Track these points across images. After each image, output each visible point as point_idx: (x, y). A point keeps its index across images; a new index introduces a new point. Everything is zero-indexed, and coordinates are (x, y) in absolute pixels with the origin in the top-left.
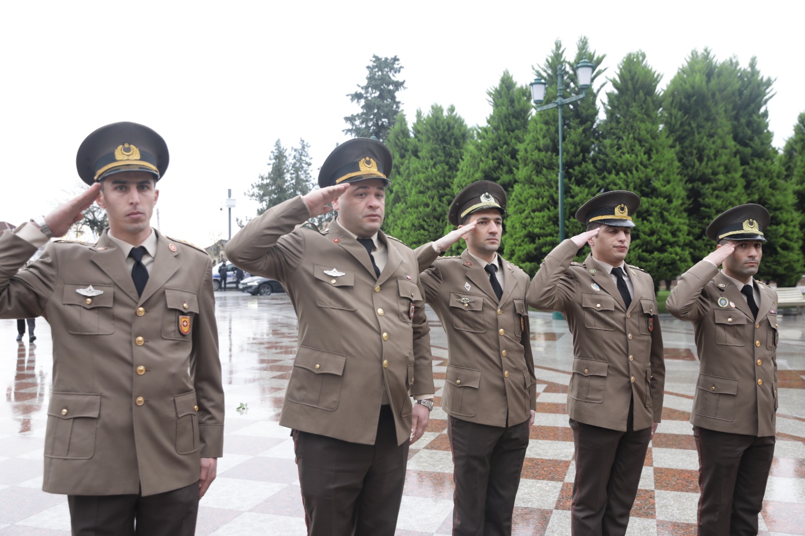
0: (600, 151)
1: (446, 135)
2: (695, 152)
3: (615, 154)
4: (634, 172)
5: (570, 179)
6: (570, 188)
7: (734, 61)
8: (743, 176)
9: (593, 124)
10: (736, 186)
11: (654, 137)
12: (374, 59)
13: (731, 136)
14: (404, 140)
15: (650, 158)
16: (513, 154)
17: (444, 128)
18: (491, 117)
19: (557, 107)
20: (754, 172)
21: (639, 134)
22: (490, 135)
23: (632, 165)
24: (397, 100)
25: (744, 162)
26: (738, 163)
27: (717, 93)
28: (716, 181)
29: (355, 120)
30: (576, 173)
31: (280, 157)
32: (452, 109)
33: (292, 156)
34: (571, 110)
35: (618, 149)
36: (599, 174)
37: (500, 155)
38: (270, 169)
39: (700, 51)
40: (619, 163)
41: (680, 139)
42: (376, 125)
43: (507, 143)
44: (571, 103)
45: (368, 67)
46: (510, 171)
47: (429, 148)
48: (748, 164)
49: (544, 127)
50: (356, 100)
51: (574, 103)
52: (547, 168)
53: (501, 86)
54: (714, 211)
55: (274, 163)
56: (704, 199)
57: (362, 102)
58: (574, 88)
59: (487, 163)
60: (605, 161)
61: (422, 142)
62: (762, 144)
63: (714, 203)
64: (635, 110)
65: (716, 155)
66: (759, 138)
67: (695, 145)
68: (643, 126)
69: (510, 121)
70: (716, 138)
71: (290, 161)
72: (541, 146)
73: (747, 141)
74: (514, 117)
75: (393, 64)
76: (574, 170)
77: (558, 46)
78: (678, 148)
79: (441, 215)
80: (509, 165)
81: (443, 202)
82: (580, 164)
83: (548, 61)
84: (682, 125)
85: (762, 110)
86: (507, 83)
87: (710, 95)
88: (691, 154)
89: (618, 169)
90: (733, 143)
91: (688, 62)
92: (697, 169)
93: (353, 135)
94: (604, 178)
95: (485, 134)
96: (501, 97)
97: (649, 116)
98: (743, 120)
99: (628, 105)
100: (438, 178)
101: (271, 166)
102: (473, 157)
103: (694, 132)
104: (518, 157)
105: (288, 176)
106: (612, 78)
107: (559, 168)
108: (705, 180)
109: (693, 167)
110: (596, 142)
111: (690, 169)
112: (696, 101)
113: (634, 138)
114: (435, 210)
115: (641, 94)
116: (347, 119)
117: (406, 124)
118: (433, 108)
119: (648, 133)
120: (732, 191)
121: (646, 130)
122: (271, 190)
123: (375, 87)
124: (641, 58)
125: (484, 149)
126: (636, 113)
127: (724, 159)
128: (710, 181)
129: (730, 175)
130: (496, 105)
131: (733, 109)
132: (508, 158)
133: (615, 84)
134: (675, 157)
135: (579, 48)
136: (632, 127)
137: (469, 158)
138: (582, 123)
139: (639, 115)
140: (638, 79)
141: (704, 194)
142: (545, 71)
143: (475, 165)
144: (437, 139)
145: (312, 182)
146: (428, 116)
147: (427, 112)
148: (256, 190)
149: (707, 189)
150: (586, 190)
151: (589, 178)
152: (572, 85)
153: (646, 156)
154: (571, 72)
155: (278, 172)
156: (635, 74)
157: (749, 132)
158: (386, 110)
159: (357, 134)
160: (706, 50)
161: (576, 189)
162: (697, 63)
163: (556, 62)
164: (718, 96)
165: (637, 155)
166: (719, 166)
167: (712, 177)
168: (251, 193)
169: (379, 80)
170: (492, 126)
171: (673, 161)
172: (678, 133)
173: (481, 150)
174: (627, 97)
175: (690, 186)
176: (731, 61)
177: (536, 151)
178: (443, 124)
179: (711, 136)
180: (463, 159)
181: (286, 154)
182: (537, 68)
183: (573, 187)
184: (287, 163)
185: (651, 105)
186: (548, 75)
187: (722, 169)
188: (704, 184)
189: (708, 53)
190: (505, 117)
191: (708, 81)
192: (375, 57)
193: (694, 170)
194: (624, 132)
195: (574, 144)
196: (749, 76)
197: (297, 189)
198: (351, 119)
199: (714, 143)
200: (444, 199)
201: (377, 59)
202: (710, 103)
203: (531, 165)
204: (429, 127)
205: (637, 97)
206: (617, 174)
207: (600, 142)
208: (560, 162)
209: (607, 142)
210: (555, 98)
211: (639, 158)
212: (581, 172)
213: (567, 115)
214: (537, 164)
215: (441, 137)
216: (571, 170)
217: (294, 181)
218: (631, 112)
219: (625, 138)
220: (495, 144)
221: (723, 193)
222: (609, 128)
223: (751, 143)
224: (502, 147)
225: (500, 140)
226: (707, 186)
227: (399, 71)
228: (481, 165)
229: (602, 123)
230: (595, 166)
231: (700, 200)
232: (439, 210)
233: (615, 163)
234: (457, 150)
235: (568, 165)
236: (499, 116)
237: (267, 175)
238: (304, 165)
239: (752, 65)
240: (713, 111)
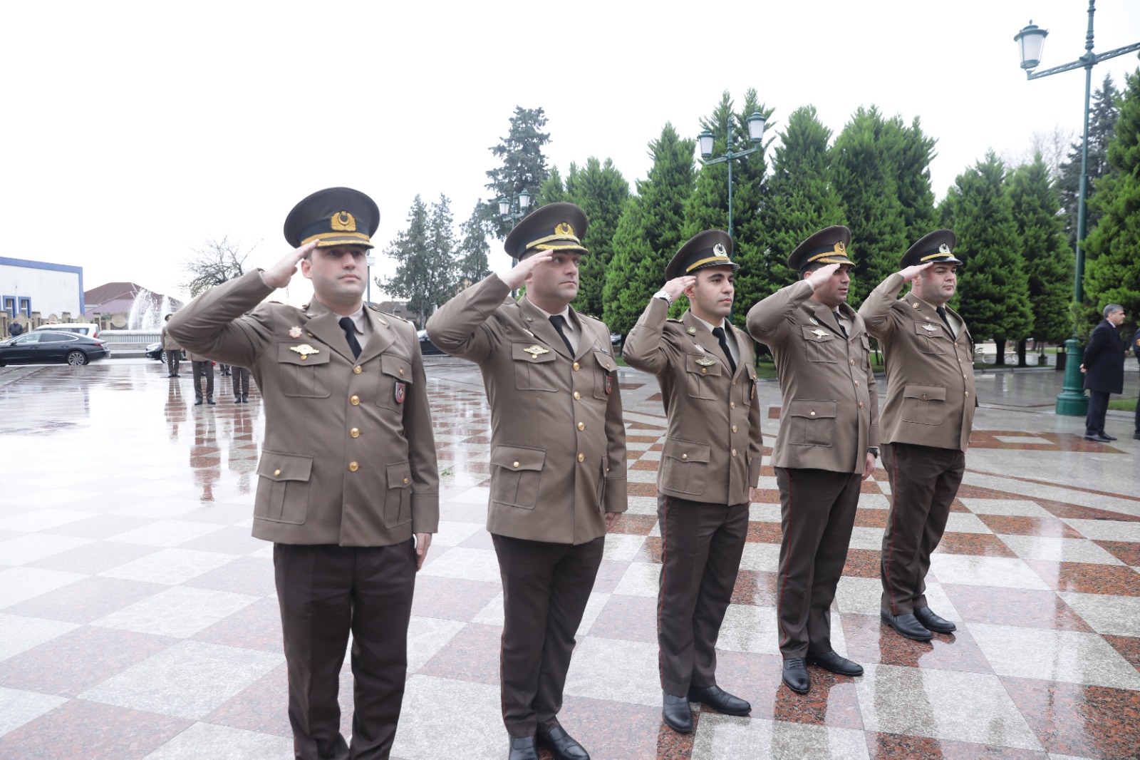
0: (768, 207)
1: (603, 189)
2: (862, 211)
3: (784, 211)
4: (805, 230)
7: (898, 120)
8: (907, 237)
9: (761, 180)
10: (901, 247)
11: (824, 194)
12: (517, 111)
13: (897, 195)
14: (557, 195)
15: (820, 216)
16: (677, 210)
17: (601, 182)
18: (653, 171)
19: (726, 162)
20: (917, 233)
21: (809, 191)
22: (652, 190)
23: (803, 223)
24: (542, 154)
25: (908, 223)
26: (903, 223)
27: (885, 151)
28: (883, 241)
29: (498, 175)
30: (745, 230)
31: (419, 213)
32: (609, 163)
33: (432, 213)
34: (739, 165)
35: (788, 206)
36: (769, 232)
37: (662, 210)
38: (409, 225)
39: (867, 109)
40: (788, 220)
41: (847, 198)
42: (520, 180)
43: (669, 198)
44: (739, 158)
45: (511, 119)
46: (674, 227)
47: (585, 203)
48: (911, 224)
49: (713, 182)
50: (499, 154)
51: (741, 158)
52: (715, 225)
53: (663, 139)
54: (880, 272)
55: (413, 220)
56: (870, 259)
57: (505, 155)
58: (741, 143)
59: (648, 219)
60: (774, 219)
61: (577, 196)
62: (925, 205)
63: (880, 264)
64: (805, 165)
65: (882, 215)
66: (922, 198)
67: (862, 204)
68: (813, 183)
69: (672, 175)
70: (883, 196)
71: (430, 217)
72: (709, 202)
73: (911, 202)
74: (676, 171)
75: (538, 116)
76: (743, 227)
77: (726, 98)
78: (846, 206)
79: (598, 273)
80: (671, 221)
81: (600, 260)
82: (748, 221)
83: (716, 113)
84: (850, 183)
85: (924, 171)
86: (669, 136)
87: (878, 152)
88: (858, 213)
89: (788, 226)
90: (899, 203)
91: (855, 120)
92: (864, 229)
93: (496, 190)
94: (773, 236)
95: (645, 188)
96: (663, 150)
97: (819, 173)
98: (907, 180)
99: (798, 161)
100: (595, 234)
101: (411, 222)
102: (634, 213)
103: (861, 191)
104: (684, 213)
105: (428, 233)
106: (780, 132)
107: (728, 225)
108: (872, 240)
109: (860, 227)
110: (765, 199)
111: (857, 228)
112: (864, 159)
113: (804, 195)
114: (592, 267)
115: (812, 149)
116: (490, 173)
117: (559, 178)
118: (589, 160)
119: (818, 190)
120: (897, 252)
121: (816, 187)
122: (411, 248)
123: (519, 140)
124: (811, 113)
125: (645, 205)
126: (807, 169)
127: (891, 218)
128: (876, 242)
129: (895, 236)
130: (658, 159)
131: (898, 169)
132: (671, 214)
133: (784, 140)
134: (844, 216)
135: (747, 101)
136: (802, 184)
137: (629, 213)
138: (751, 178)
139: (810, 172)
140: (809, 135)
141: (871, 254)
142: (713, 124)
143: (636, 220)
144: (593, 194)
145: (454, 239)
146: (583, 169)
147: (582, 165)
148: (395, 248)
149: (874, 249)
150: (756, 248)
151: (758, 236)
152: (740, 139)
153: (816, 214)
154: (739, 125)
155: (418, 228)
156: (806, 129)
157: (913, 192)
158: (531, 164)
159: (500, 190)
160: (873, 107)
161: (744, 246)
162: (865, 120)
163: (724, 115)
164: (885, 154)
165: (807, 213)
166: (885, 226)
167: (879, 237)
168: (390, 251)
169: (523, 132)
170: (654, 181)
171: (842, 219)
172: (846, 191)
173: (643, 205)
174: (797, 153)
175: (857, 245)
176: (896, 119)
177: (704, 207)
178: (600, 178)
179: (878, 195)
180: (622, 216)
181: (426, 210)
182: (704, 121)
183: (742, 244)
184: (427, 219)
185: (821, 161)
186: (716, 127)
187: (888, 229)
188: (870, 243)
189: (875, 111)
190: (668, 171)
191: (876, 139)
192: (518, 108)
193: (861, 230)
194: (793, 189)
195: (743, 199)
196: (913, 136)
197: (437, 247)
198: (493, 174)
199: (880, 202)
200: (602, 256)
201: (521, 110)
202: (877, 161)
203: (697, 221)
204: (585, 181)
205: (807, 153)
206: (787, 232)
207: (769, 198)
208: (730, 218)
209: (776, 198)
210: (724, 151)
211: (809, 216)
212: (750, 230)
213: (736, 169)
214: (704, 220)
215: (597, 191)
216: (739, 227)
217: (434, 238)
218: (801, 168)
219: (795, 195)
220: (657, 200)
221: (890, 254)
222: (778, 184)
223: (915, 204)
224: (664, 203)
225: (662, 195)
226: (873, 246)
227: (544, 124)
228: (643, 221)
229: (770, 179)
230: (764, 223)
231: (867, 260)
232: (597, 267)
233: (784, 220)
234: (615, 206)
235: (736, 222)
236: (662, 170)
237: (406, 232)
238: (444, 221)
239: (916, 125)
240: (881, 170)
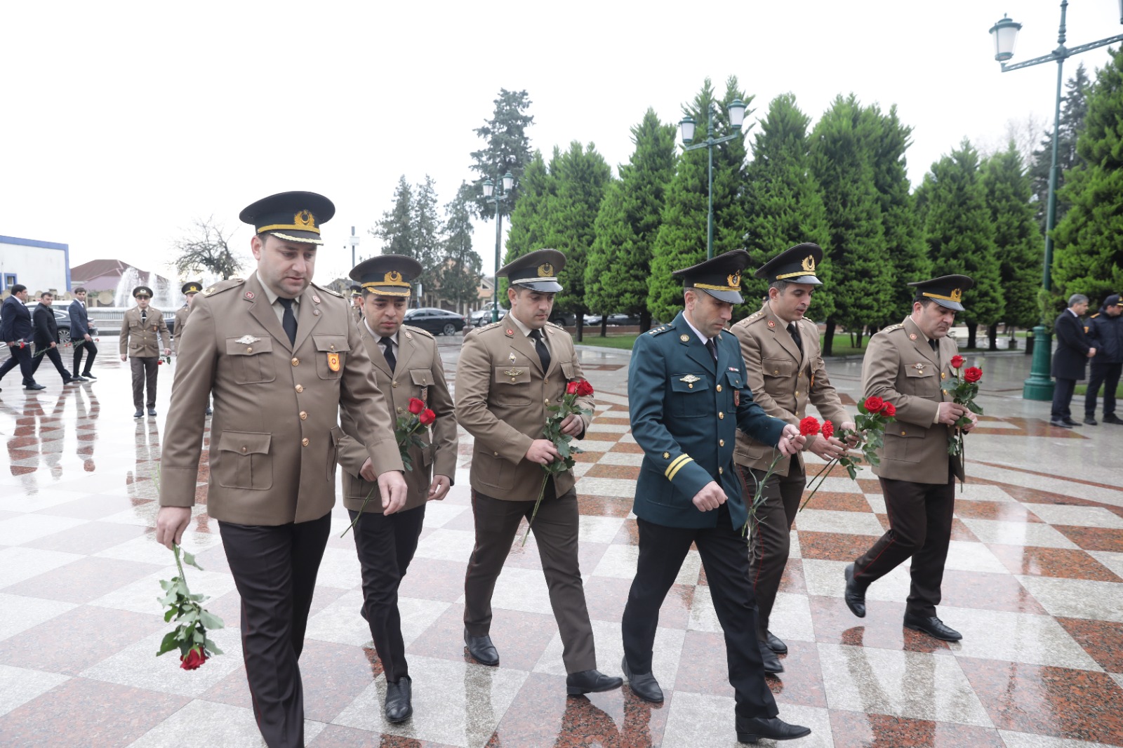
0: (747, 193)
1: (585, 173)
2: (839, 197)
3: (763, 197)
4: (783, 215)
5: (718, 221)
6: (718, 230)
7: (876, 107)
8: (883, 223)
9: (740, 166)
10: (877, 233)
11: (803, 181)
12: (502, 93)
13: (873, 182)
14: (541, 178)
15: (798, 202)
16: (658, 194)
17: (584, 166)
18: (635, 155)
19: (707, 148)
20: (892, 219)
21: (788, 177)
22: (634, 174)
23: (781, 209)
24: (525, 136)
25: (884, 209)
26: (879, 210)
27: (863, 139)
28: (859, 227)
29: (482, 156)
30: (724, 214)
31: (404, 193)
32: (592, 146)
33: (417, 193)
34: (720, 150)
35: (767, 191)
36: (747, 217)
37: (643, 194)
38: (394, 206)
39: (845, 97)
40: (767, 206)
41: (825, 184)
42: (504, 161)
43: (650, 183)
44: (719, 144)
45: (496, 101)
46: (655, 211)
47: (568, 186)
48: (887, 210)
49: (693, 168)
50: (483, 135)
51: (722, 144)
52: (695, 209)
53: (645, 124)
54: (856, 257)
55: (398, 200)
56: (847, 245)
57: (489, 137)
58: (722, 129)
59: (630, 203)
60: (753, 204)
61: (559, 179)
62: (901, 191)
63: (856, 249)
64: (784, 152)
65: (859, 201)
66: (898, 185)
67: (839, 190)
68: (791, 169)
69: (654, 160)
70: (860, 183)
71: (415, 198)
72: (690, 187)
73: (887, 188)
74: (658, 156)
75: (522, 98)
76: (722, 212)
77: (707, 85)
78: (823, 192)
79: (580, 255)
80: (652, 205)
81: (582, 242)
82: (728, 206)
83: (697, 100)
84: (827, 169)
85: (900, 158)
86: (651, 121)
87: (855, 140)
88: (835, 199)
89: (766, 212)
90: (875, 190)
91: (834, 108)
92: (841, 215)
93: (480, 171)
94: (751, 221)
95: (627, 172)
96: (645, 135)
97: (797, 159)
98: (884, 167)
99: (777, 147)
100: (578, 217)
101: (396, 203)
102: (616, 196)
103: (838, 177)
104: (665, 197)
105: (412, 214)
106: (761, 119)
107: (708, 209)
108: (848, 225)
109: (837, 212)
110: (745, 184)
111: (834, 214)
112: (841, 146)
113: (783, 181)
114: (574, 250)
115: (791, 136)
116: (474, 155)
117: (542, 161)
118: (572, 144)
119: (796, 176)
120: (873, 238)
121: (795, 173)
122: (396, 228)
123: (502, 122)
124: (791, 100)
125: (627, 189)
126: (786, 155)
127: (867, 205)
128: (853, 227)
129: (871, 222)
130: (639, 143)
131: (876, 156)
132: (652, 198)
133: (764, 126)
134: (822, 202)
135: (728, 88)
136: (781, 170)
137: (611, 197)
138: (730, 164)
139: (788, 158)
140: (789, 122)
141: (847, 240)
142: (694, 110)
143: (618, 203)
144: (576, 177)
145: (438, 219)
146: (566, 153)
147: (565, 149)
148: (380, 228)
149: (850, 234)
150: (735, 233)
151: (737, 220)
152: (721, 125)
153: (794, 199)
154: (720, 112)
155: (402, 209)
156: (786, 116)
157: (889, 179)
158: (514, 146)
159: (485, 171)
160: (851, 95)
161: (724, 231)
162: (844, 107)
163: (705, 101)
164: (863, 141)
165: (785, 199)
166: (862, 212)
167: (855, 223)
168: (375, 231)
169: (507, 115)
170: (635, 165)
171: (819, 205)
172: (823, 178)
173: (624, 189)
174: (776, 140)
175: (834, 231)
176: (873, 107)
177: (684, 192)
178: (583, 161)
179: (855, 181)
180: (604, 199)
181: (411, 190)
182: (686, 107)
183: (721, 229)
184: (412, 199)
185: (800, 148)
186: (697, 113)
187: (864, 215)
188: (847, 229)
189: (854, 98)
190: (650, 156)
191: (854, 126)
192: (502, 90)
193: (838, 215)
194: (772, 175)
195: (723, 185)
196: (890, 123)
197: (422, 227)
198: (477, 155)
199: (857, 188)
200: (584, 239)
201: (505, 93)
202: (855, 148)
203: (678, 205)
204: (568, 164)
205: (786, 139)
206: (765, 217)
207: (749, 184)
208: (709, 203)
209: (756, 184)
210: (705, 137)
211: (788, 202)
212: (729, 215)
213: (716, 155)
214: (684, 205)
215: (580, 174)
216: (719, 212)
217: (419, 219)
218: (780, 155)
219: (774, 181)
220: (638, 183)
221: (865, 240)
222: (757, 170)
223: (891, 190)
224: (645, 187)
225: (644, 179)
226: (850, 232)
227: (528, 106)
228: (625, 204)
229: (750, 165)
230: (743, 208)
231: (844, 245)
232: (578, 250)
233: (763, 205)
234: (597, 189)
235: (716, 207)
236: (643, 154)
237: (391, 212)
238: (429, 202)
239: (893, 113)
240: (858, 156)
